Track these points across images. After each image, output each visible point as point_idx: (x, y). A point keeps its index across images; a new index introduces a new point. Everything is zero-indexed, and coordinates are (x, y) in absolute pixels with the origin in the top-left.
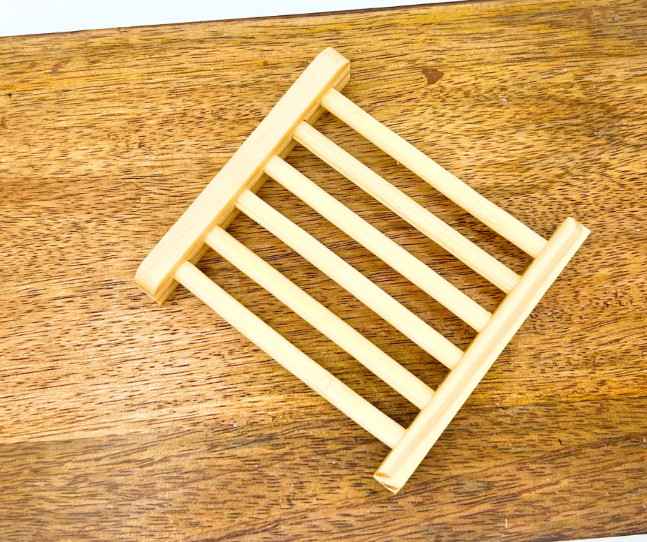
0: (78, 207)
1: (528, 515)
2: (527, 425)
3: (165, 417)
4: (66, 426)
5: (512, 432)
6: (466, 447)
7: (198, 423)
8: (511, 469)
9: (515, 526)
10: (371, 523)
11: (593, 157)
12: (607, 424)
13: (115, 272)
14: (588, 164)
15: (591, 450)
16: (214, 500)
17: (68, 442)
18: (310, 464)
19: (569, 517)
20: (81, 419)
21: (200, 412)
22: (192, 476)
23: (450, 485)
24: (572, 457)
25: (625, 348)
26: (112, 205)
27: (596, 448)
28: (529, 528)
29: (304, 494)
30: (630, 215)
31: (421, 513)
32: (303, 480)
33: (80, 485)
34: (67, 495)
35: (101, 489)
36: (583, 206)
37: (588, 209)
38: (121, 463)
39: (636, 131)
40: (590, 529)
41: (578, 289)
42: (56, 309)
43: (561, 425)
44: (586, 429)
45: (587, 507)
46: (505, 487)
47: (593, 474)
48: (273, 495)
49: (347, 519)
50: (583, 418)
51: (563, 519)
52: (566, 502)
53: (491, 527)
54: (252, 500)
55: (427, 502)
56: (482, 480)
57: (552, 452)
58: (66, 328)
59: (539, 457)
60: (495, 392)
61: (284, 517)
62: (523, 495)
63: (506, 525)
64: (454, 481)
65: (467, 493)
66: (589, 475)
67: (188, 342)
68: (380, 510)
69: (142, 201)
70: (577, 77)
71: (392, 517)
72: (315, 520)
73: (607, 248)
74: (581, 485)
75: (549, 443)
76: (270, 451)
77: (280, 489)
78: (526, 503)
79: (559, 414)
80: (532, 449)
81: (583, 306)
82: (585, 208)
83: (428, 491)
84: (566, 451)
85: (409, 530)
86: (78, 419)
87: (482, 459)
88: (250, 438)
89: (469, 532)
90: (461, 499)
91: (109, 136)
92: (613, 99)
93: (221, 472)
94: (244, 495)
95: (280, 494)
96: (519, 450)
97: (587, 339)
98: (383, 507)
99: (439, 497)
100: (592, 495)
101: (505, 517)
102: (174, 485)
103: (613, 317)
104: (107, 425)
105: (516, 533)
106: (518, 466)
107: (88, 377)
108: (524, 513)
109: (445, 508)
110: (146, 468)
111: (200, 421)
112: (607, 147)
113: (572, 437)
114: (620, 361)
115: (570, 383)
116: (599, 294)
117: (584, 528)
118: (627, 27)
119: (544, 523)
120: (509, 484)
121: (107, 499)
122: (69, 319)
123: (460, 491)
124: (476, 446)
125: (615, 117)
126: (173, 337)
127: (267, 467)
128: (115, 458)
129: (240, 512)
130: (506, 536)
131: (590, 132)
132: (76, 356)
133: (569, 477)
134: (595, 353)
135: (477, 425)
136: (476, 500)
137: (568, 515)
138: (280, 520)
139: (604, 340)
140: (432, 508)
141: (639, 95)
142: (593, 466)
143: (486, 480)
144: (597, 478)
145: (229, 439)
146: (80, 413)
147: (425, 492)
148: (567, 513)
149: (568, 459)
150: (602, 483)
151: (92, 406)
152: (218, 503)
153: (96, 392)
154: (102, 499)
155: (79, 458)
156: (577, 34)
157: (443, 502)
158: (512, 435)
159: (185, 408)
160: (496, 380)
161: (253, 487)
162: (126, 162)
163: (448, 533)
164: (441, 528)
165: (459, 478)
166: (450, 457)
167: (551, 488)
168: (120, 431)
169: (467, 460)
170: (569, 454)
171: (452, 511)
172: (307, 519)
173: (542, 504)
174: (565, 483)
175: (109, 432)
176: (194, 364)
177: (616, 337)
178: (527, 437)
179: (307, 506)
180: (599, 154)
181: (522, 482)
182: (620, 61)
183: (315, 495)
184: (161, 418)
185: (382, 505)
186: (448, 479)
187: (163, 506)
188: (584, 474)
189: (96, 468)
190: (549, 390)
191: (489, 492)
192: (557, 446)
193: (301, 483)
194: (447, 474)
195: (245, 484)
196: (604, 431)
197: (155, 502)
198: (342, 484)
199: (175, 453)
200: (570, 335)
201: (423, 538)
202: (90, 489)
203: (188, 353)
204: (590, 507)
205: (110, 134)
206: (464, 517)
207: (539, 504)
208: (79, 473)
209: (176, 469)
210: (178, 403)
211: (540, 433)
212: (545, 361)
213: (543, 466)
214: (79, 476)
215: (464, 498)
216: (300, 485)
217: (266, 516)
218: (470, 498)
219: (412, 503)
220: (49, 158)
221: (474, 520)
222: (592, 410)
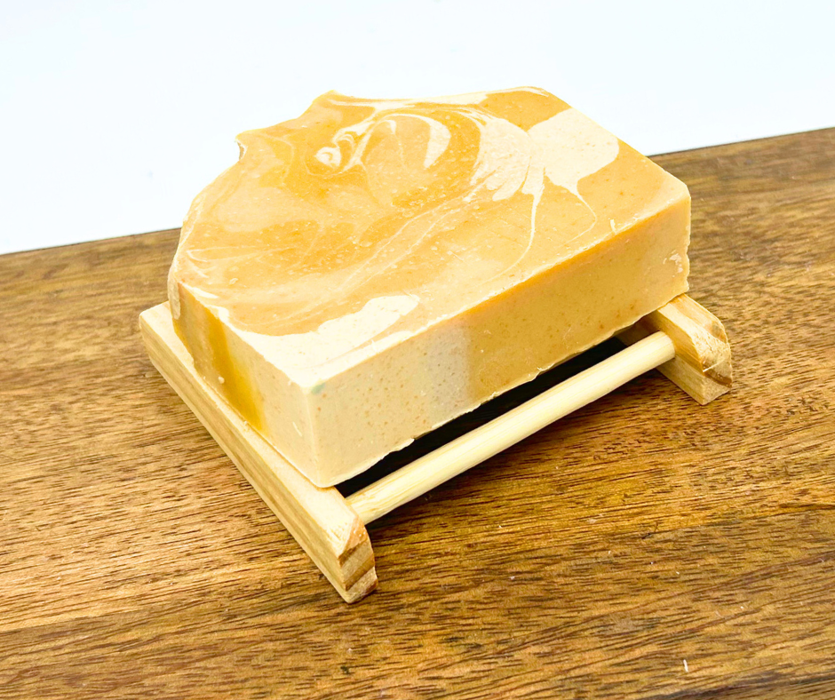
0: (62, 391)
1: (719, 653)
2: (701, 548)
3: (161, 590)
4: (15, 615)
5: (679, 558)
6: (610, 581)
7: (210, 592)
8: (685, 601)
9: (699, 669)
10: (474, 684)
11: (742, 279)
12: (820, 536)
13: (102, 446)
14: (737, 285)
15: (802, 568)
16: (230, 680)
17: (15, 632)
18: (376, 622)
19: (784, 651)
20: (37, 604)
21: (214, 579)
22: (197, 654)
23: (592, 628)
24: (774, 579)
25: (827, 453)
26: (107, 384)
27: (808, 565)
28: (721, 669)
29: (368, 659)
30: (805, 325)
31: (550, 666)
32: (365, 642)
33: (26, 681)
34: (5, 695)
35: (57, 683)
36: (739, 322)
37: (747, 324)
38: (92, 648)
39: (795, 251)
40: (821, 662)
41: (747, 400)
42: (17, 491)
43: (750, 543)
44: (788, 545)
45: (809, 636)
46: (678, 622)
47: (811, 596)
48: (319, 664)
49: (434, 682)
50: (782, 534)
51: (774, 653)
52: (775, 633)
53: (662, 673)
54: (288, 674)
55: (558, 651)
56: (640, 617)
57: (743, 575)
58: (30, 509)
59: (722, 583)
60: (646, 517)
61: (338, 690)
62: (707, 629)
63: (686, 668)
64: (597, 623)
65: (620, 634)
66: (805, 597)
67: (199, 506)
68: (486, 667)
69: (147, 376)
70: (708, 214)
71: (506, 674)
72: (384, 689)
73: (780, 357)
74: (795, 610)
75: (736, 565)
76: (316, 614)
77: (331, 656)
78: (713, 639)
79: (745, 532)
80: (711, 575)
81: (759, 416)
82: (742, 324)
83: (558, 638)
84: (765, 572)
85: (532, 688)
86: (33, 605)
87: (637, 593)
88: (286, 602)
89: (627, 682)
90: (609, 643)
91: (109, 324)
92: (759, 227)
93: (241, 645)
94: (275, 668)
95: (331, 662)
96: (692, 577)
97: (771, 449)
98: (490, 663)
99: (578, 644)
100: (813, 620)
101: (682, 659)
102: (169, 667)
103: (804, 423)
104: (74, 608)
105: (704, 676)
106: (693, 596)
107: (53, 558)
108: (710, 652)
109: (587, 656)
110: (128, 652)
111: (212, 589)
112: (760, 268)
113: (770, 556)
114: (824, 467)
115: (755, 497)
116: (780, 402)
117: (811, 661)
118: (763, 168)
119: (746, 660)
120: (683, 619)
121: (66, 694)
122: (34, 499)
123: (608, 633)
124: (627, 579)
125: (764, 241)
126: (179, 503)
127: (311, 632)
128: (83, 644)
129: (269, 690)
130: (687, 682)
131: (734, 257)
132: (39, 536)
133: (775, 602)
134: (786, 462)
135: (624, 555)
136: (634, 642)
137: (782, 648)
138: (331, 694)
139: (795, 448)
140: (566, 658)
141: (792, 220)
142: (809, 586)
143: (645, 616)
144: (818, 599)
145: (255, 606)
146: (37, 598)
147: (554, 639)
148: (779, 646)
149: (768, 581)
150: (828, 605)
151: (57, 588)
152: (236, 682)
153: (63, 573)
154: (58, 695)
155: (29, 649)
156: (701, 180)
157: (583, 649)
158: (679, 562)
159: (191, 577)
160: (646, 504)
161: (289, 658)
162: (129, 344)
163: (595, 687)
164: (583, 681)
165: (605, 619)
166: (589, 595)
167: (747, 617)
168: (94, 612)
169: (613, 597)
170: (769, 575)
171: (599, 659)
172: (373, 689)
173: (737, 637)
174: (769, 610)
175: (78, 615)
176: (207, 529)
177: (812, 443)
178: (702, 562)
179: (372, 673)
180: (750, 275)
181: (703, 615)
182: (761, 196)
183: (385, 659)
184: (157, 591)
185: (489, 661)
186: (587, 620)
187: (152, 695)
188: (796, 597)
189: (54, 659)
190: (725, 507)
191: (652, 631)
192: (749, 568)
193: (363, 646)
194: (585, 615)
195: (278, 655)
196: (818, 545)
197: (139, 690)
198: (426, 642)
199: (173, 629)
200: (747, 447)
201: (557, 696)
202: (42, 684)
203: (198, 518)
204: (815, 635)
205: (109, 322)
206: (618, 664)
207: (733, 638)
208: (27, 667)
209: (174, 648)
210: (181, 573)
211: (721, 556)
212: (714, 478)
213: (732, 592)
214: (27, 671)
215: (615, 641)
216: (363, 649)
217: (309, 691)
218: (624, 640)
219: (535, 654)
220: (31, 349)
221: (634, 667)
222: (795, 524)
